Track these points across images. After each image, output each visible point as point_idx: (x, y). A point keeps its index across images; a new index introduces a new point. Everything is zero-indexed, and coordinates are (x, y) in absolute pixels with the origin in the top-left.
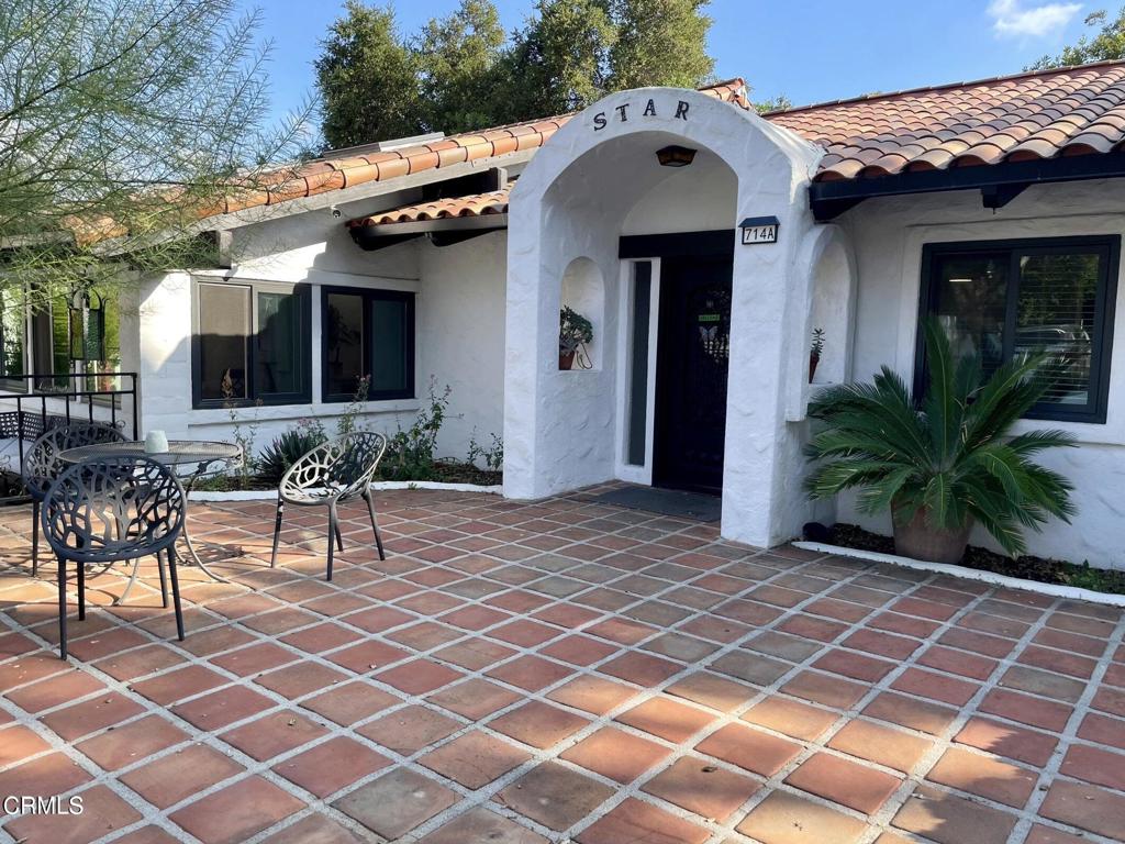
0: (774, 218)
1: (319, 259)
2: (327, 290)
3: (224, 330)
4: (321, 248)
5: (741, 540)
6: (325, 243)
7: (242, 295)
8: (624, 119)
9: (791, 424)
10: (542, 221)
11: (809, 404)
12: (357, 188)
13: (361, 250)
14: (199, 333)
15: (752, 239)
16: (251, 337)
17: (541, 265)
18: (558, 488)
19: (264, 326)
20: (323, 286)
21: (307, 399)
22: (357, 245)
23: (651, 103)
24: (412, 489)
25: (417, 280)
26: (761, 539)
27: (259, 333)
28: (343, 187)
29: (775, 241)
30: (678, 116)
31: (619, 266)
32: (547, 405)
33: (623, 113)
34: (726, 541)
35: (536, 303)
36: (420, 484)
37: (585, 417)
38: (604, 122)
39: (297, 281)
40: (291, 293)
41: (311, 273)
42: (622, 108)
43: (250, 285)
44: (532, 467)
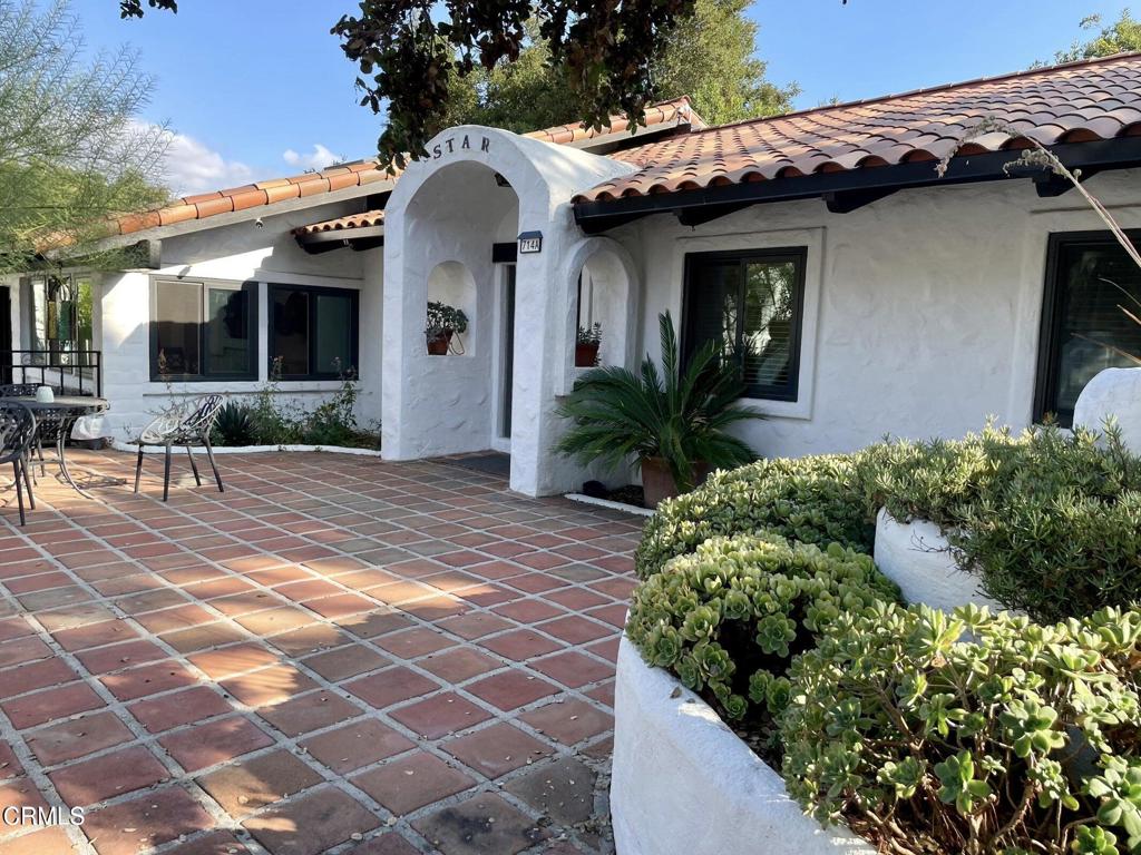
0: (539, 232)
1: (266, 261)
2: (273, 288)
3: (179, 317)
4: (268, 252)
5: (521, 491)
6: (272, 248)
7: (196, 291)
8: (451, 151)
9: (559, 398)
10: (406, 232)
11: (575, 384)
12: (281, 204)
13: (307, 254)
14: (156, 320)
15: (526, 250)
16: (203, 324)
17: (405, 268)
18: (426, 452)
19: (214, 316)
20: (270, 285)
21: (254, 377)
22: (303, 250)
23: (466, 138)
24: (318, 451)
25: (361, 279)
26: (531, 490)
27: (210, 321)
28: (267, 203)
29: (540, 251)
30: (483, 149)
31: (494, 268)
32: (413, 383)
33: (450, 145)
34: (512, 492)
35: (401, 299)
36: (325, 448)
37: (455, 396)
38: (440, 152)
39: (245, 279)
40: (240, 289)
41: (257, 272)
42: (450, 141)
43: (201, 281)
44: (399, 434)
